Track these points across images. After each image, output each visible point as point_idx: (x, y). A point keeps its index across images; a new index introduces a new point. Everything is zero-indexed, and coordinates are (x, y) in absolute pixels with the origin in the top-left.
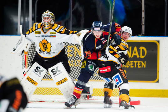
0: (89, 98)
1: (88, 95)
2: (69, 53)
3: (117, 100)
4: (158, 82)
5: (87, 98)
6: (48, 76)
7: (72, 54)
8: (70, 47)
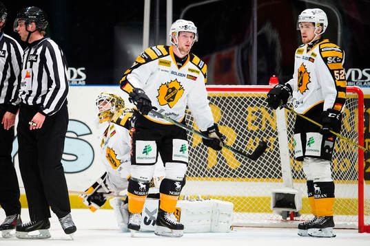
0: (294, 218)
1: (291, 210)
2: (250, 122)
3: (355, 223)
5: (288, 219)
6: (206, 173)
7: (256, 124)
8: (253, 109)
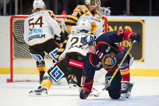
4: (143, 61)
